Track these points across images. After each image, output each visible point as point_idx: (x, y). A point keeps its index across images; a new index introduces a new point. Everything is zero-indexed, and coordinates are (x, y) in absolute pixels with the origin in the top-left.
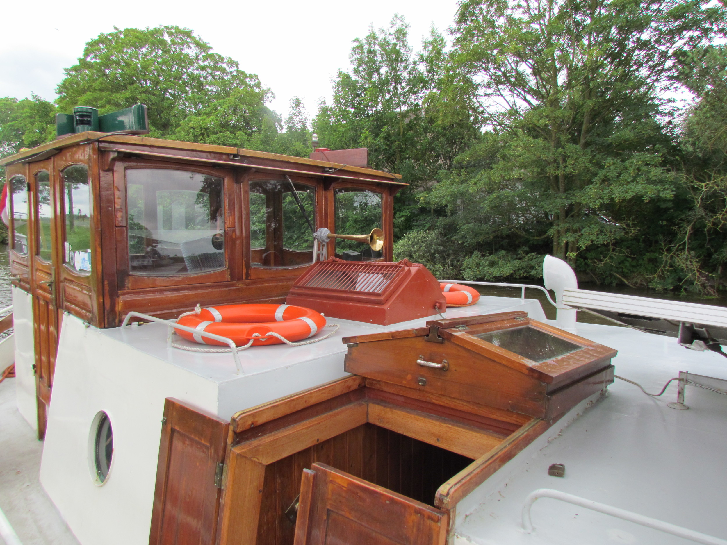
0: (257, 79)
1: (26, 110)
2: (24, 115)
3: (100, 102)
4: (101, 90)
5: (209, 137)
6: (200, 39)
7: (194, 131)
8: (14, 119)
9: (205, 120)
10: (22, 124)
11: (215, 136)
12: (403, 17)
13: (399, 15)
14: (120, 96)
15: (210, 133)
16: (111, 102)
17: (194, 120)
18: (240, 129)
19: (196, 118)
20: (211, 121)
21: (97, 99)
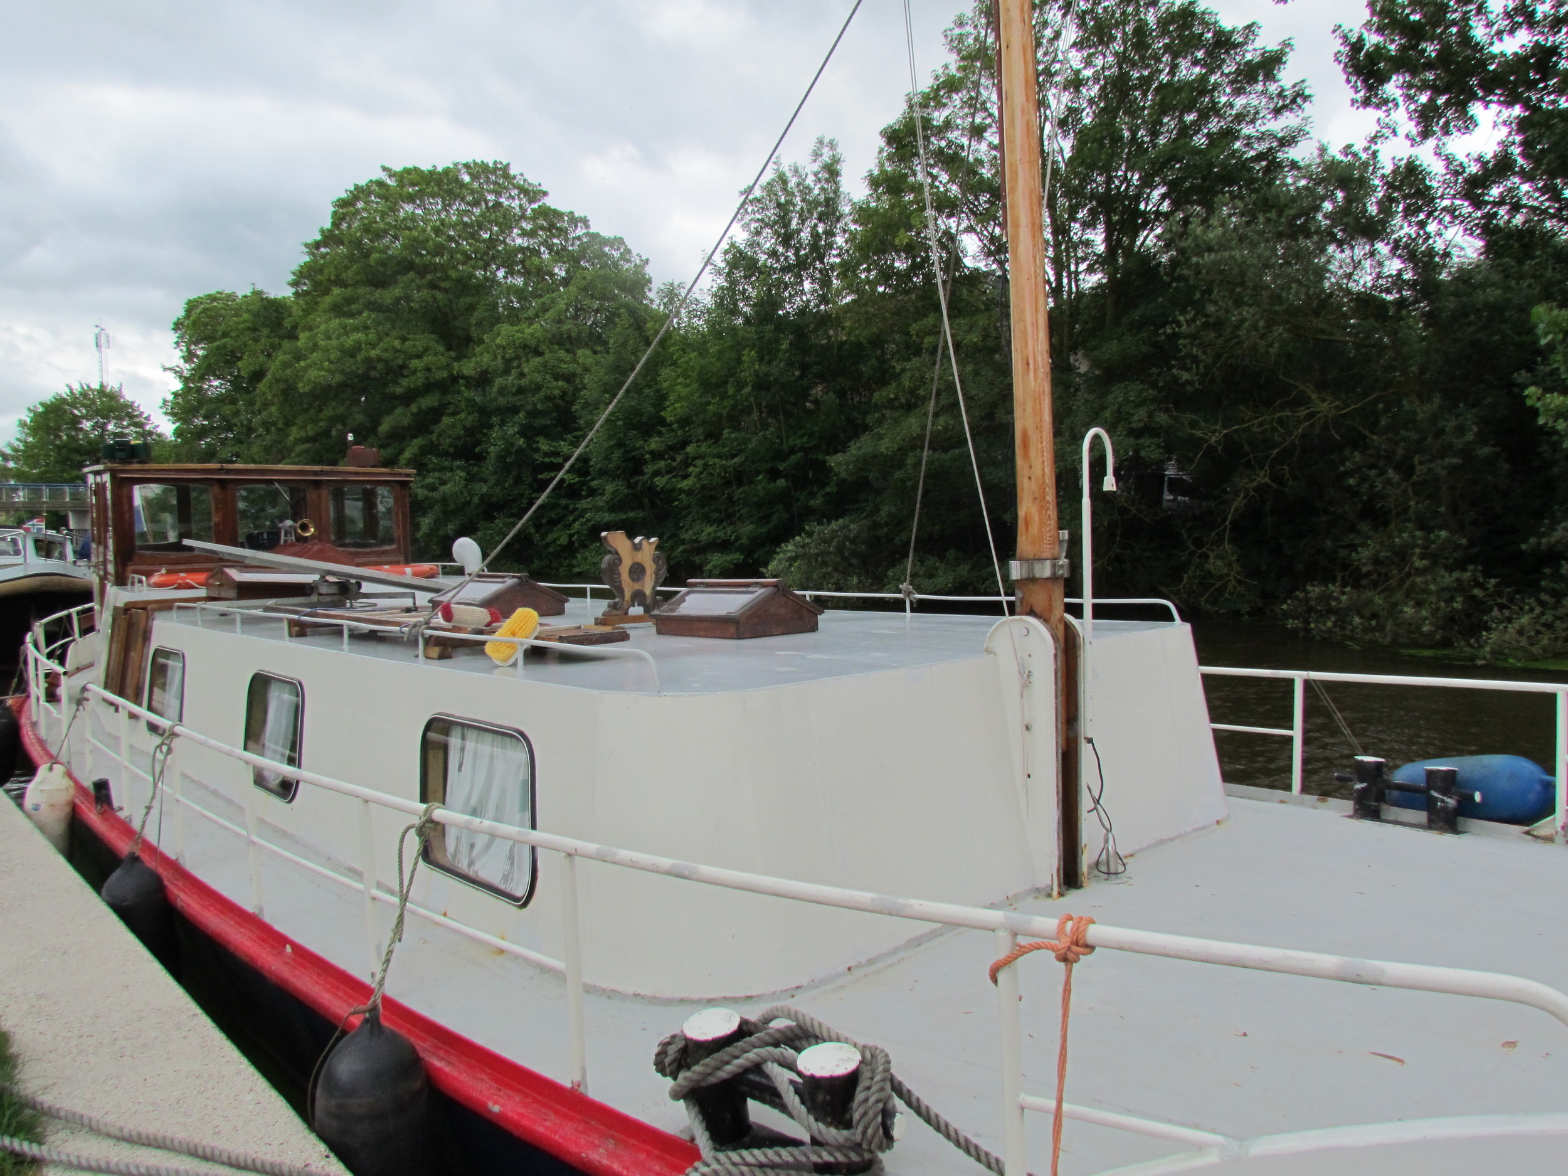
0: (624, 243)
1: (246, 316)
2: (241, 326)
3: (354, 307)
4: (355, 285)
5: (528, 361)
6: (525, 180)
7: (504, 352)
8: (225, 335)
9: (523, 333)
10: (240, 342)
11: (538, 359)
12: (831, 142)
13: (826, 141)
14: (387, 296)
15: (530, 355)
16: (372, 306)
17: (505, 332)
18: (586, 344)
19: (510, 328)
20: (532, 334)
21: (349, 301)
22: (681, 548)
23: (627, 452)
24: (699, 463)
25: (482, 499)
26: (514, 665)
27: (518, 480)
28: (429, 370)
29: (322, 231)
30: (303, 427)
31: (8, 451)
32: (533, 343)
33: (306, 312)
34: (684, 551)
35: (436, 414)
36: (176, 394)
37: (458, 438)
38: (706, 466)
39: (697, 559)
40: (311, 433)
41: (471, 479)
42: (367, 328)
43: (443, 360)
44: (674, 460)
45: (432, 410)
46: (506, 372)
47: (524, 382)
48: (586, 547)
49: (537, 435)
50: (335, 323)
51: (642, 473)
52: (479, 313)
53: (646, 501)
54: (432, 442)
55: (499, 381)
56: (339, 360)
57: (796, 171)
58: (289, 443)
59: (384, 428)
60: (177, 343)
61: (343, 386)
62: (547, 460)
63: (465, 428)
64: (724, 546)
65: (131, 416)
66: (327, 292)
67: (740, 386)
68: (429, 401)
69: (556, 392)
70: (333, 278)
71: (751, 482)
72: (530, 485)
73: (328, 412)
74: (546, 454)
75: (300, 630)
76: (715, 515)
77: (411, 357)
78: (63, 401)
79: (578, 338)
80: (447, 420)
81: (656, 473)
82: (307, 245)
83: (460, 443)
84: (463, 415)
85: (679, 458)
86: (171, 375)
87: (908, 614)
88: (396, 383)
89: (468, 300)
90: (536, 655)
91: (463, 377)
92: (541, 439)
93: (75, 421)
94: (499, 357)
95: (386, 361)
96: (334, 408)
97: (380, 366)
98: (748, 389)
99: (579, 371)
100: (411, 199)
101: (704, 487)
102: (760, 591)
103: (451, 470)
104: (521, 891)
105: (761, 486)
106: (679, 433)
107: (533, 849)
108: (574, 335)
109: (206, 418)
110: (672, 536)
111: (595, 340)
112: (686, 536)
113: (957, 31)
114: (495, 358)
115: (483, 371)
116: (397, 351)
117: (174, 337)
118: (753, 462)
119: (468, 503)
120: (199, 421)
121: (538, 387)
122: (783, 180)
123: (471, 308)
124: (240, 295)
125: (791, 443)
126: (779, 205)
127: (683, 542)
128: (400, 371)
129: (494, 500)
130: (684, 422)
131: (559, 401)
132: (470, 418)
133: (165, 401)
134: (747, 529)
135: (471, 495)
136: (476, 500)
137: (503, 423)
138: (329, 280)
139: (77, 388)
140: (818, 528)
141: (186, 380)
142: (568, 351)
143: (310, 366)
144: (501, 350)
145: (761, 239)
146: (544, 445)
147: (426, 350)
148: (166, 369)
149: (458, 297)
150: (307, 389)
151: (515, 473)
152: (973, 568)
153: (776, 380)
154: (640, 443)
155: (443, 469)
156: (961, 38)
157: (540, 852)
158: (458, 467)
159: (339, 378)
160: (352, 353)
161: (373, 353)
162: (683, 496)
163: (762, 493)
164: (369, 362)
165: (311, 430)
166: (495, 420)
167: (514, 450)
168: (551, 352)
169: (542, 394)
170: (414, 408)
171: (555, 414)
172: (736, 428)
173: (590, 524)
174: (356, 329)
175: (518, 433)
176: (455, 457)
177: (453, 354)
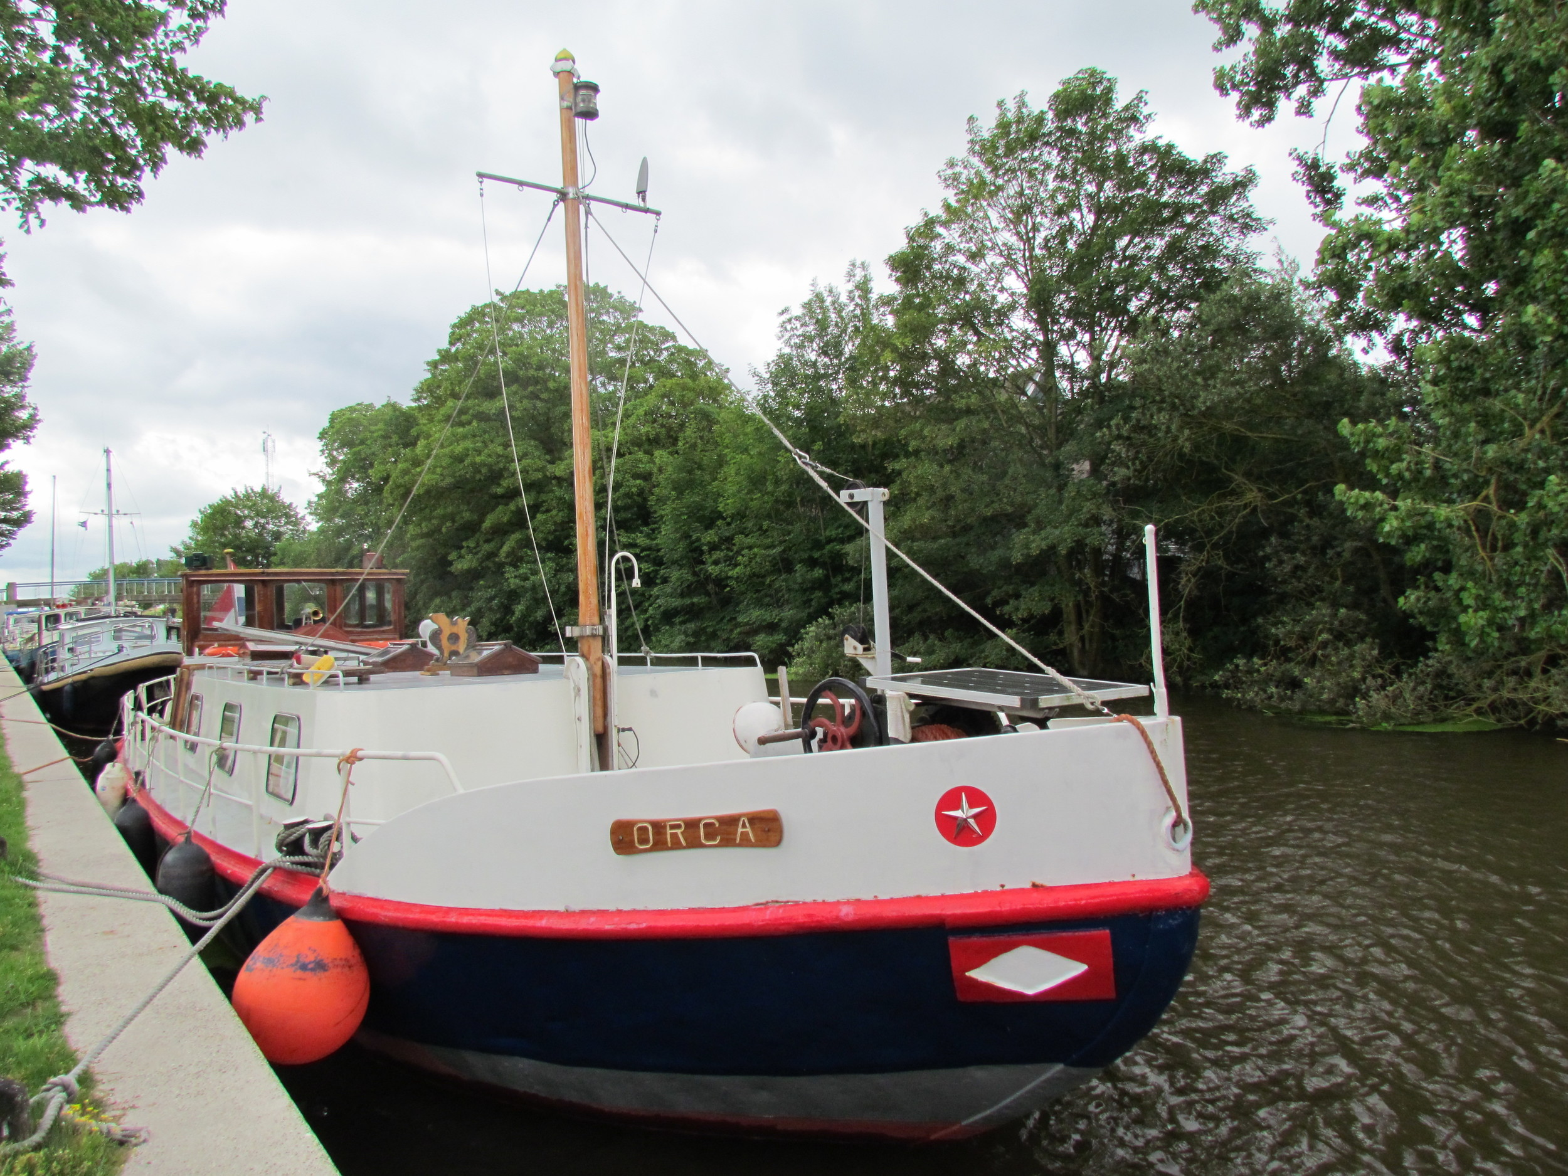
0: (706, 354)
1: (379, 425)
2: (376, 434)
3: (464, 417)
4: (467, 397)
6: (620, 299)
8: (362, 442)
10: (373, 450)
12: (863, 264)
13: (858, 263)
14: (493, 406)
16: (480, 416)
18: (663, 446)
21: (461, 412)
22: (738, 630)
23: (690, 543)
24: (747, 552)
28: (527, 472)
29: (439, 351)
31: (181, 548)
34: (740, 632)
36: (320, 496)
40: (425, 530)
41: (560, 569)
42: (475, 436)
43: (540, 463)
44: (728, 550)
50: (449, 432)
51: (703, 563)
53: (707, 588)
54: (526, 537)
56: (450, 465)
57: (831, 291)
59: (487, 524)
60: (323, 451)
61: (453, 488)
63: (555, 523)
64: (770, 627)
65: (287, 516)
66: (443, 404)
67: (777, 482)
69: (634, 490)
70: (448, 392)
71: (793, 570)
73: (439, 511)
74: (625, 546)
76: (764, 600)
77: (512, 461)
78: (227, 502)
79: (656, 440)
80: (540, 517)
81: (715, 563)
82: (428, 363)
83: (551, 538)
84: (554, 512)
85: (733, 548)
86: (315, 479)
88: (499, 485)
91: (556, 478)
92: (621, 532)
93: (239, 522)
95: (490, 466)
96: (444, 508)
97: (484, 470)
99: (655, 470)
100: (519, 320)
101: (752, 574)
105: (802, 574)
106: (732, 525)
109: (342, 517)
110: (730, 621)
111: (673, 440)
113: (949, 172)
116: (499, 456)
117: (319, 445)
119: (557, 591)
120: (338, 521)
122: (819, 298)
124: (378, 406)
125: (828, 533)
126: (818, 321)
127: (738, 625)
128: (501, 474)
130: (738, 515)
131: (636, 498)
132: (561, 514)
133: (310, 503)
134: (788, 614)
135: (559, 584)
136: (563, 588)
138: (445, 393)
139: (241, 491)
140: (839, 611)
141: (329, 483)
142: (646, 452)
143: (423, 472)
145: (803, 353)
146: (622, 538)
147: (525, 454)
148: (311, 474)
149: (555, 406)
150: (421, 491)
152: (970, 646)
154: (700, 535)
156: (956, 178)
158: (549, 559)
159: (449, 480)
160: (459, 459)
161: (478, 459)
162: (734, 584)
163: (801, 580)
164: (476, 468)
165: (426, 527)
168: (631, 453)
169: (621, 491)
170: (512, 506)
171: (635, 510)
174: (464, 437)
176: (545, 550)
177: (548, 457)
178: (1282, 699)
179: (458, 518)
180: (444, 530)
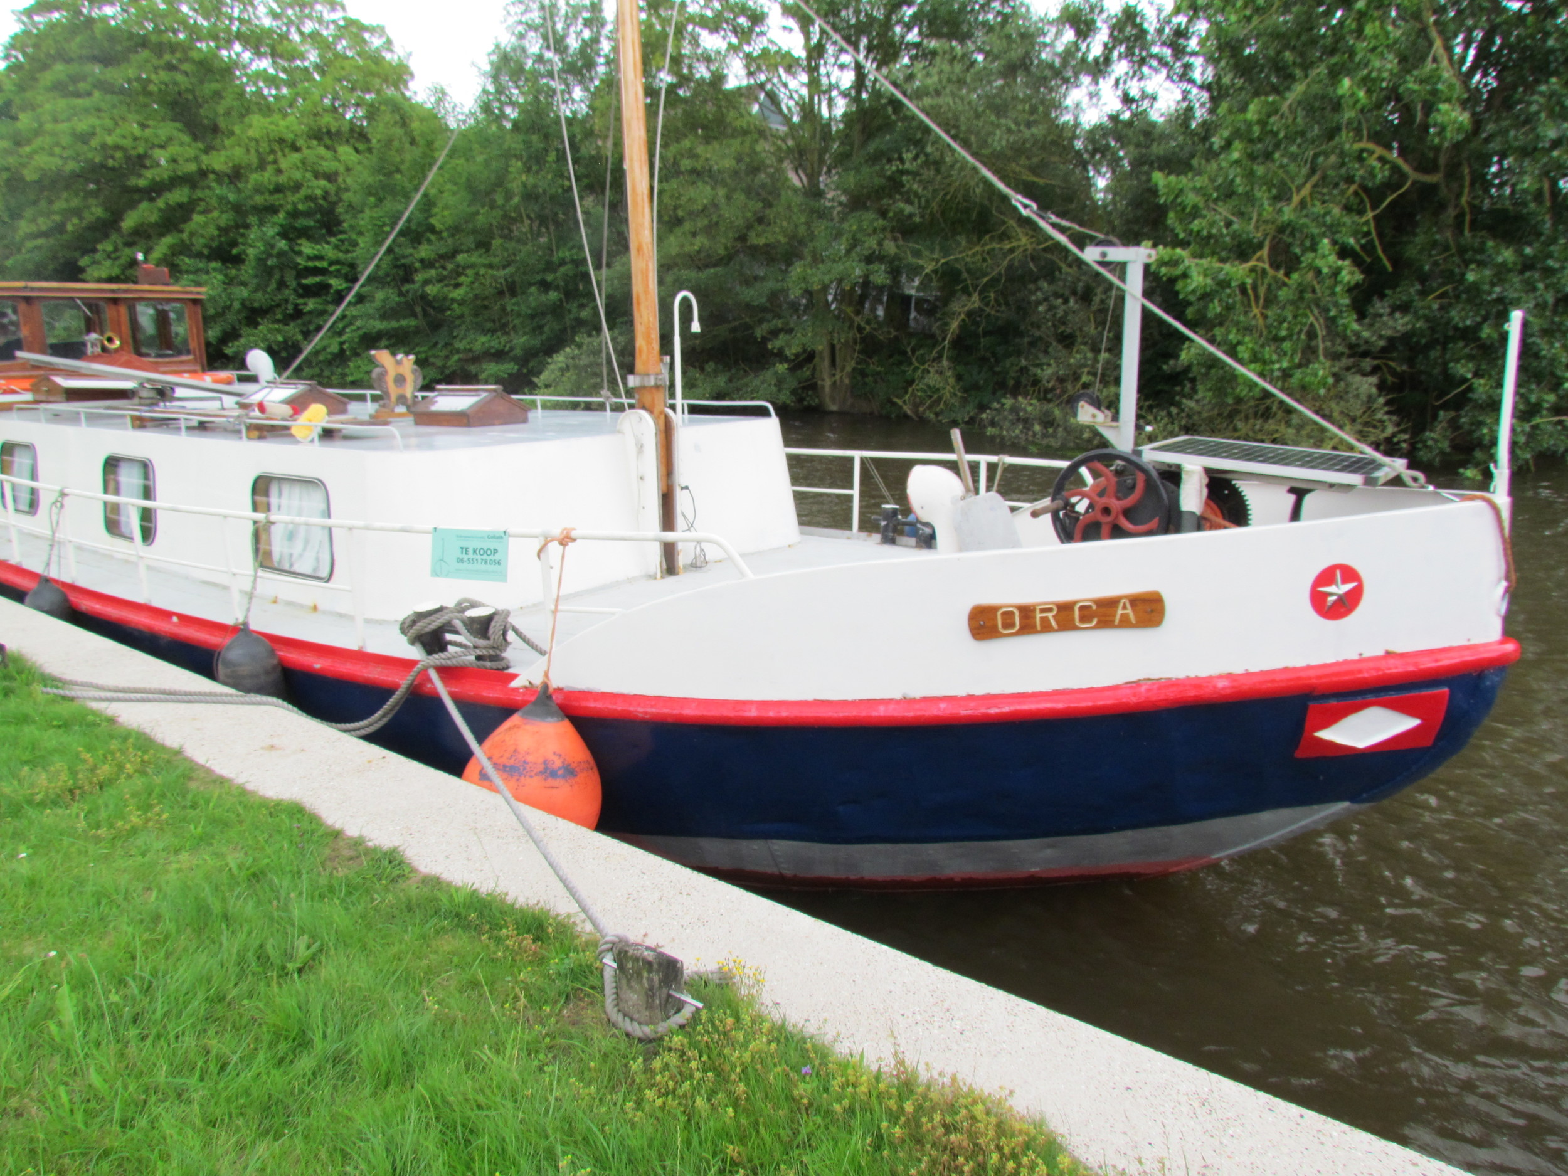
0: (385, 31)
4: (81, 60)
5: (285, 156)
7: (258, 146)
9: (277, 125)
11: (295, 155)
14: (118, 75)
15: (287, 150)
16: (105, 87)
17: (257, 126)
18: (348, 141)
19: (262, 120)
20: (287, 127)
21: (74, 79)
22: (456, 357)
23: (396, 259)
24: (470, 272)
25: (243, 304)
26: (312, 441)
27: (282, 284)
28: (174, 161)
30: (34, 220)
32: (290, 136)
33: (21, 88)
34: (460, 360)
35: (185, 211)
37: (212, 239)
38: (477, 274)
39: (473, 368)
40: (44, 228)
41: (230, 282)
42: (99, 110)
43: (191, 152)
44: (444, 268)
45: (181, 206)
46: (262, 166)
47: (282, 179)
48: (357, 355)
49: (299, 237)
50: (62, 103)
51: (413, 282)
52: (228, 101)
53: (418, 309)
54: (182, 241)
55: (254, 177)
56: (71, 146)
58: (18, 239)
59: (126, 223)
61: (76, 176)
62: (310, 264)
63: (219, 228)
64: (499, 355)
66: (45, 67)
67: (508, 196)
68: (178, 196)
69: (319, 192)
70: (52, 52)
71: (524, 293)
72: (295, 290)
73: (60, 205)
74: (310, 258)
75: (140, 423)
76: (489, 325)
77: (153, 146)
79: (339, 133)
80: (198, 218)
81: (427, 282)
83: (215, 244)
84: (216, 214)
85: (450, 266)
87: (608, 413)
88: (140, 176)
89: (215, 86)
90: (328, 434)
91: (213, 172)
92: (303, 241)
94: (253, 151)
95: (125, 150)
96: (67, 200)
97: (118, 155)
98: (516, 200)
99: (342, 169)
101: (476, 296)
102: (484, 395)
103: (207, 272)
104: (325, 573)
105: (535, 298)
106: (450, 241)
107: (330, 530)
108: (333, 130)
110: (446, 345)
111: (357, 136)
112: (460, 345)
114: (248, 151)
115: (234, 166)
116: (135, 139)
118: (524, 273)
119: (229, 307)
121: (297, 187)
123: (218, 95)
125: (561, 254)
127: (458, 351)
128: (140, 162)
129: (256, 305)
130: (455, 230)
131: (321, 202)
132: (224, 216)
134: (520, 341)
135: (232, 300)
136: (237, 305)
137: (261, 223)
138: (48, 55)
140: (587, 340)
142: (327, 147)
143: (35, 152)
144: (253, 144)
145: (526, 43)
146: (307, 248)
147: (170, 139)
149: (202, 82)
150: (35, 177)
151: (277, 276)
152: (730, 380)
153: (544, 192)
154: (410, 251)
155: (197, 271)
157: (334, 530)
158: (215, 270)
159: (72, 166)
160: (84, 138)
161: (110, 140)
162: (455, 306)
163: (533, 304)
164: (108, 151)
165: (44, 224)
166: (252, 219)
167: (275, 252)
168: (309, 147)
169: (303, 192)
170: (161, 203)
171: (319, 216)
172: (508, 237)
173: (361, 332)
174: (87, 112)
175: (278, 234)
176: (209, 258)
177: (200, 145)
178: (1044, 436)
179: (86, 214)
180: (69, 227)
